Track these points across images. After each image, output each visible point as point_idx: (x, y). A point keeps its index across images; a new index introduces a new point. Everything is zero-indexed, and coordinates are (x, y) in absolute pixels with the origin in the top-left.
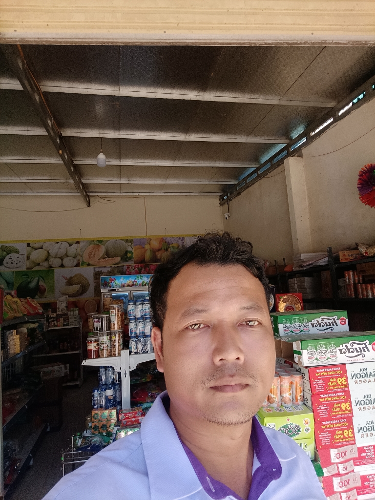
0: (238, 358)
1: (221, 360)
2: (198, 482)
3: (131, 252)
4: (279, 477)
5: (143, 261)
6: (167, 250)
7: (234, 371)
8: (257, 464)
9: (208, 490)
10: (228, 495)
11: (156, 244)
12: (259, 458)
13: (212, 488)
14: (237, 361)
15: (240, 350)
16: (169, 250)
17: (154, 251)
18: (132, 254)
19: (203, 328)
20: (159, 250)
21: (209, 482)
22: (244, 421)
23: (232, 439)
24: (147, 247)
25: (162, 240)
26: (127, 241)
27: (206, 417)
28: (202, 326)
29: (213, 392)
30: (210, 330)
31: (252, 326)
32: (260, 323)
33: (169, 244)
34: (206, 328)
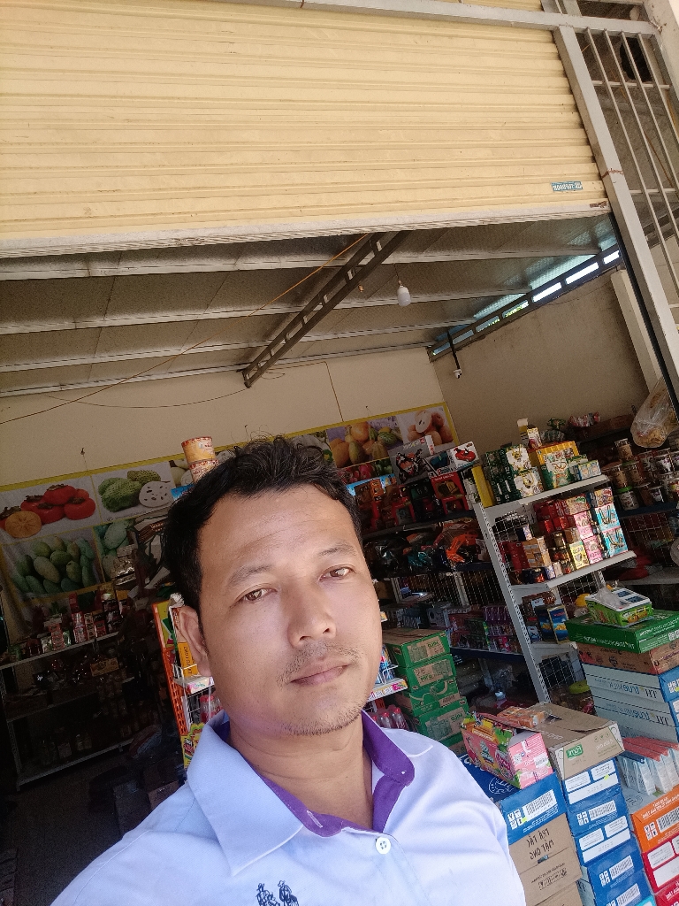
0: (327, 630)
1: (303, 638)
2: (296, 820)
3: (327, 452)
4: (412, 779)
5: (348, 462)
6: (376, 440)
7: (324, 651)
8: (378, 775)
9: (313, 828)
10: (343, 827)
11: (359, 433)
12: (379, 767)
13: (317, 822)
14: (327, 634)
15: (329, 618)
16: (379, 438)
17: (360, 444)
18: (331, 455)
19: (266, 595)
20: (367, 440)
21: (312, 817)
22: (349, 720)
23: (335, 750)
24: (349, 439)
25: (366, 425)
26: (318, 435)
27: (293, 729)
28: (263, 592)
29: (296, 687)
30: (277, 596)
31: (341, 577)
32: (351, 570)
33: (377, 429)
34: (271, 595)
